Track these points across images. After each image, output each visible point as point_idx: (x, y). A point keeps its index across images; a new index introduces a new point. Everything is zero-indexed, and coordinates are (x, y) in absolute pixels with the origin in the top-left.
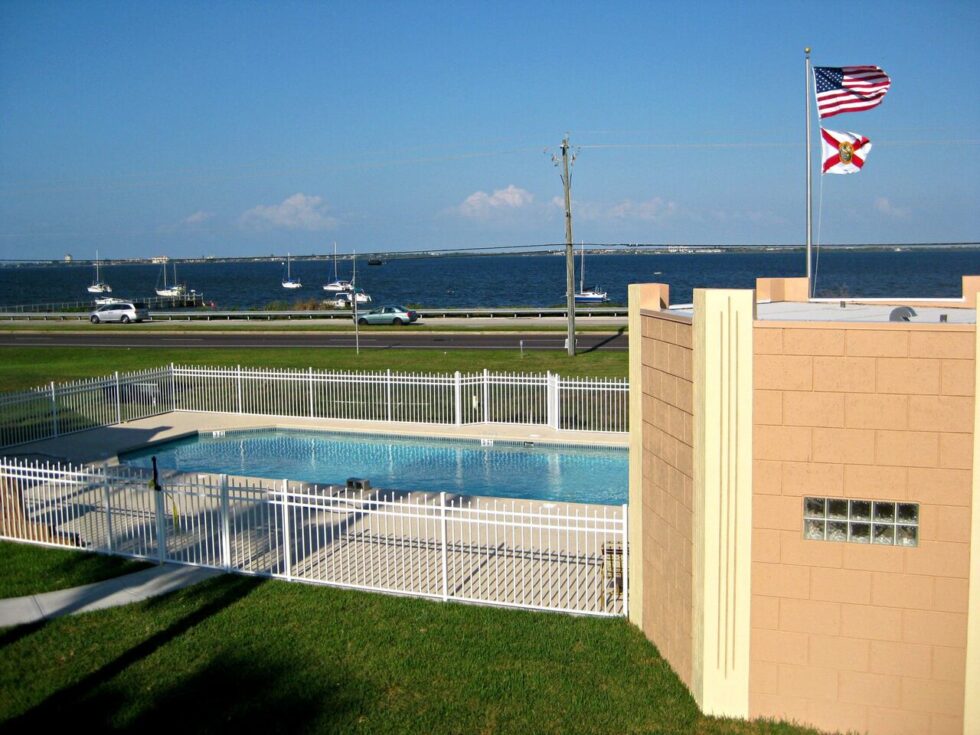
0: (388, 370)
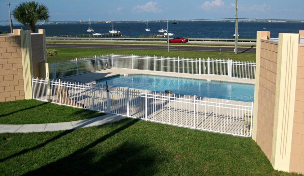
0: (178, 57)
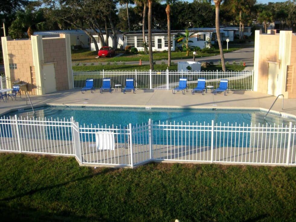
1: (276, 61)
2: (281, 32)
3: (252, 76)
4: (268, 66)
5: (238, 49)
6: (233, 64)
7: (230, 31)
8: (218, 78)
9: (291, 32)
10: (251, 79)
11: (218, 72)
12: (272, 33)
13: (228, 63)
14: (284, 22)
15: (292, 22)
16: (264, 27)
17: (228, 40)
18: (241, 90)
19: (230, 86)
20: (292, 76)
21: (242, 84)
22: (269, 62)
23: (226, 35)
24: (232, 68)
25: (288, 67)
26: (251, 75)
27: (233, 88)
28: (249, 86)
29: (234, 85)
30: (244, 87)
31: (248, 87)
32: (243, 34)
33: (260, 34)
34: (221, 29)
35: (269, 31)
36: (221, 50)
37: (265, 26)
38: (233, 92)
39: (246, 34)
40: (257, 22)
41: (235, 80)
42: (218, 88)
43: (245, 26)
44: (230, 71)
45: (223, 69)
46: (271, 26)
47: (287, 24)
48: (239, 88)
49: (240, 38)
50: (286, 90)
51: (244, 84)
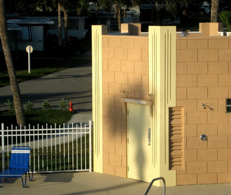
1: (142, 98)
2: (151, 28)
3: (88, 135)
4: (126, 108)
5: (55, 69)
6: (43, 107)
7: (34, 27)
8: (6, 144)
9: (174, 28)
10: (88, 144)
11: (5, 129)
12: (133, 32)
13: (30, 106)
14: (162, 5)
15: (178, 5)
16: (115, 17)
17: (29, 49)
18: (65, 171)
19: (37, 163)
20: (183, 132)
21: (67, 156)
22: (127, 100)
23: (26, 36)
24: (40, 118)
25: (171, 110)
26: (85, 133)
27: (45, 168)
28: (83, 161)
29: (45, 159)
30: (71, 163)
31: (79, 162)
32: (66, 32)
33: (103, 33)
34: (9, 21)
35: (124, 28)
36: (11, 73)
37: (117, 14)
38: (44, 177)
39: (73, 33)
40: (98, 5)
41: (49, 148)
42: (6, 168)
43: (69, 15)
44: (34, 124)
45: (20, 120)
46: (132, 15)
47: (168, 9)
48: (58, 165)
49: (60, 43)
50: (171, 167)
51: (71, 155)
